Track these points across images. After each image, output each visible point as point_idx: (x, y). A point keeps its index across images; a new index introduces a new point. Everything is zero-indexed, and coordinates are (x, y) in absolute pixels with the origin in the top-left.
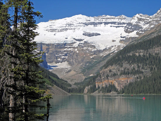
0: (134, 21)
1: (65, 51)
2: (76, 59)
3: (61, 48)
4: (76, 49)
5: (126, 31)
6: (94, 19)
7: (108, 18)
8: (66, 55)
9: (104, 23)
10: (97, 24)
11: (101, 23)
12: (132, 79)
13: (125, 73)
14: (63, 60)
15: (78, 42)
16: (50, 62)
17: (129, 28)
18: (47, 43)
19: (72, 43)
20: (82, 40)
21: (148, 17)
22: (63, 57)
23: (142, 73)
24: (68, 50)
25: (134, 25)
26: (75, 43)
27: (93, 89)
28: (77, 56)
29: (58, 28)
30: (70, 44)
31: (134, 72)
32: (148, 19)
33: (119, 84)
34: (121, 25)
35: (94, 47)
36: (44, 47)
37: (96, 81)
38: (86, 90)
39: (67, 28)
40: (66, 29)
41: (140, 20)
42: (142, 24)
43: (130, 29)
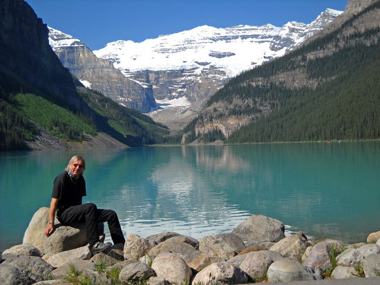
0: (283, 32)
1: (182, 81)
2: (198, 92)
3: (176, 76)
4: (199, 78)
5: (273, 49)
6: (226, 31)
7: (247, 30)
8: (184, 87)
9: (241, 36)
10: (230, 39)
11: (237, 37)
12: (245, 121)
13: (236, 113)
14: (180, 95)
15: (202, 67)
16: (161, 98)
17: (276, 44)
18: (155, 70)
19: (193, 69)
20: (208, 64)
21: (304, 26)
22: (179, 90)
23: (261, 111)
24: (187, 79)
25: (284, 39)
26: (197, 68)
27: (192, 138)
28: (199, 87)
29: (172, 47)
30: (190, 70)
31: (248, 111)
32: (304, 28)
33: (227, 129)
34: (267, 40)
35: (224, 73)
36: (152, 77)
37: (196, 126)
38: (183, 139)
39: (185, 46)
40: (184, 49)
41: (292, 30)
42: (295, 36)
43: (278, 44)
